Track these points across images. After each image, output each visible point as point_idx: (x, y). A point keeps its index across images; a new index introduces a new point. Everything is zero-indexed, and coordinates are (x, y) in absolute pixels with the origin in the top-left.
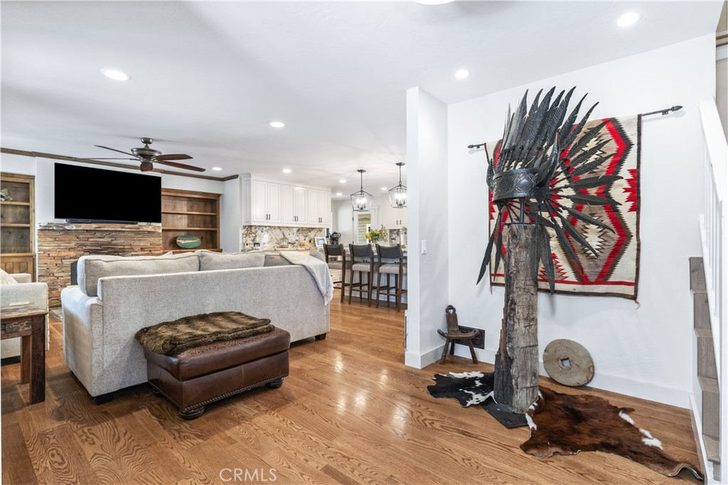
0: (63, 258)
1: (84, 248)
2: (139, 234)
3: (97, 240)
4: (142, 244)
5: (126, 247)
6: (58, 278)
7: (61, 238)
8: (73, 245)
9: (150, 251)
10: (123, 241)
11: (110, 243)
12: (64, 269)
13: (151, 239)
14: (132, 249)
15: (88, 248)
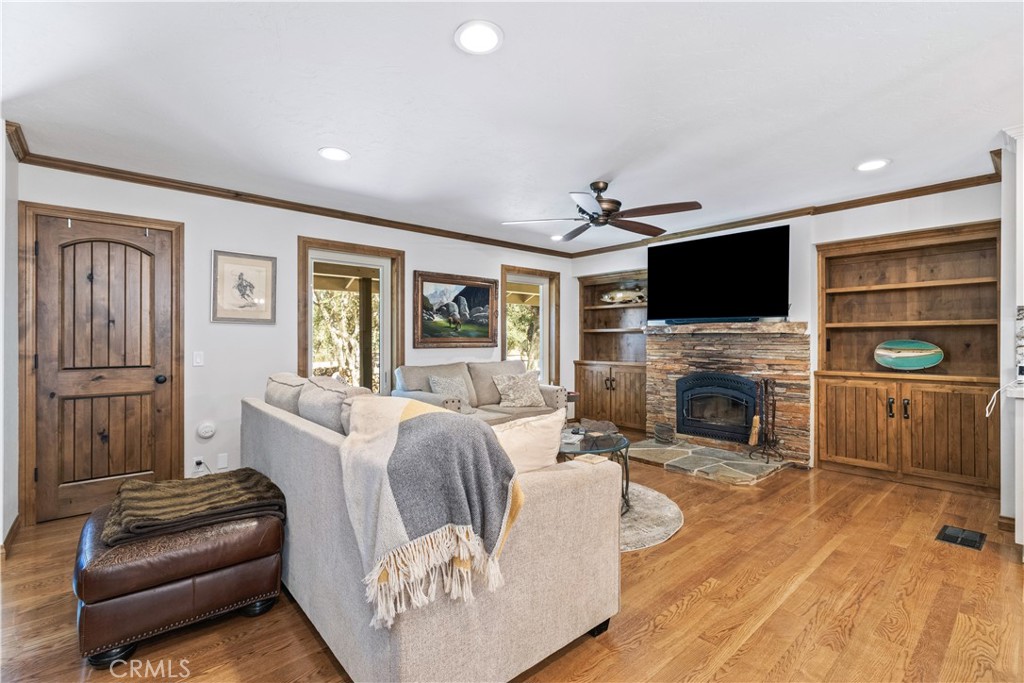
0: (668, 372)
1: (690, 359)
2: (765, 338)
3: (704, 348)
4: (771, 356)
5: (744, 361)
6: (664, 397)
7: (667, 345)
8: (678, 355)
9: (785, 370)
10: (739, 351)
11: (720, 354)
12: (669, 387)
13: (788, 349)
14: (752, 365)
15: (694, 359)
